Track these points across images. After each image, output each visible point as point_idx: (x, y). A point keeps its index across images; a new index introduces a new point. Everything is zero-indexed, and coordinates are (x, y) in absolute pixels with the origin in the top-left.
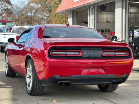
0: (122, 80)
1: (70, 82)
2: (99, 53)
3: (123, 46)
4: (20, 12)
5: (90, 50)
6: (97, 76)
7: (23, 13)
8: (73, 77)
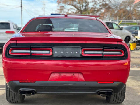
0: (112, 90)
1: (35, 90)
2: (78, 52)
3: (116, 43)
4: (118, 7)
5: (65, 48)
6: (71, 83)
7: (122, 7)
8: (38, 83)
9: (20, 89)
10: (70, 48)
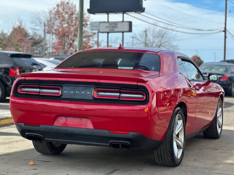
1: (41, 136)
2: (90, 93)
3: (135, 83)
9: (27, 134)
10: (81, 88)
